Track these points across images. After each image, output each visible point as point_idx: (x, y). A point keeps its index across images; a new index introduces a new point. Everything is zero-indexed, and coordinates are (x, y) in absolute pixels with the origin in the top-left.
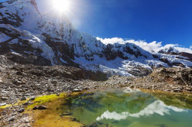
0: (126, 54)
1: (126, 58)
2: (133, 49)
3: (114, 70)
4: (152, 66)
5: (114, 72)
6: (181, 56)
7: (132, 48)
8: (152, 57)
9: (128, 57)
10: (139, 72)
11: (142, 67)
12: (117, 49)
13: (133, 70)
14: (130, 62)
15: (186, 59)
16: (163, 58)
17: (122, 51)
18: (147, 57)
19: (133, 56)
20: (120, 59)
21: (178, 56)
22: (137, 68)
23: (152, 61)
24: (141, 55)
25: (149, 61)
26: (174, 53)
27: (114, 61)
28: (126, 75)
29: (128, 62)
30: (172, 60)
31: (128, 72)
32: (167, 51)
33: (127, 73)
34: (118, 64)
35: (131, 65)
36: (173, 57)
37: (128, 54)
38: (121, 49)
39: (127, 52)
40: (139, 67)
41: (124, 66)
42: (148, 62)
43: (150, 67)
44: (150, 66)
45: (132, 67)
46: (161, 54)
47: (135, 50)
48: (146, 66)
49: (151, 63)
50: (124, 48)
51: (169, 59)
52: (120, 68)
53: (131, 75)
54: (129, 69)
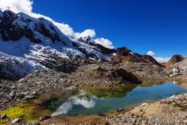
0: (38, 35)
1: (38, 41)
2: (50, 29)
3: (18, 58)
4: (71, 56)
5: (17, 62)
6: (97, 48)
7: (47, 27)
8: (71, 44)
9: (42, 40)
10: (55, 62)
11: (60, 56)
12: (25, 24)
13: (48, 61)
14: (43, 48)
15: (100, 52)
16: (82, 47)
17: (32, 29)
18: (65, 44)
19: (48, 40)
20: (29, 40)
21: (94, 47)
22: (52, 57)
23: (71, 50)
24: (59, 40)
25: (68, 49)
26: (91, 44)
27: (16, 43)
28: (37, 68)
29: (41, 48)
30: (89, 51)
31: (41, 63)
32: (85, 39)
33: (38, 64)
34: (24, 48)
35: (44, 52)
36: (90, 47)
37: (41, 35)
38: (31, 26)
39: (41, 33)
40: (55, 56)
41: (34, 53)
42: (66, 51)
43: (68, 57)
44: (68, 55)
45: (46, 55)
46: (81, 42)
47: (52, 32)
48: (64, 56)
49: (70, 52)
50: (36, 25)
51: (87, 50)
52: (27, 56)
53: (44, 67)
54: (42, 59)
